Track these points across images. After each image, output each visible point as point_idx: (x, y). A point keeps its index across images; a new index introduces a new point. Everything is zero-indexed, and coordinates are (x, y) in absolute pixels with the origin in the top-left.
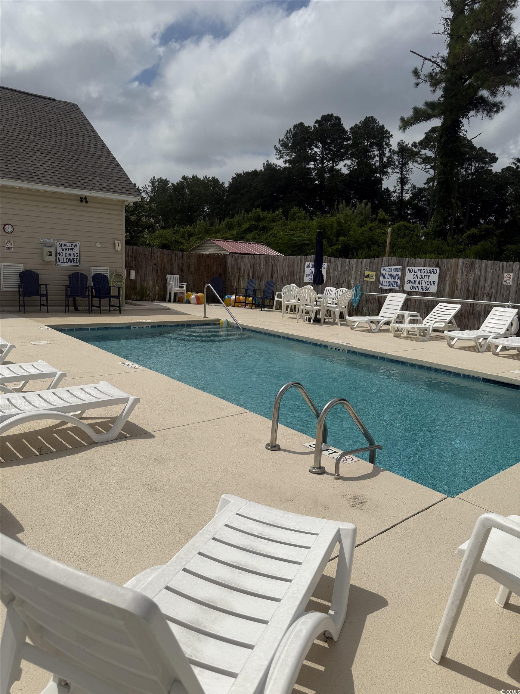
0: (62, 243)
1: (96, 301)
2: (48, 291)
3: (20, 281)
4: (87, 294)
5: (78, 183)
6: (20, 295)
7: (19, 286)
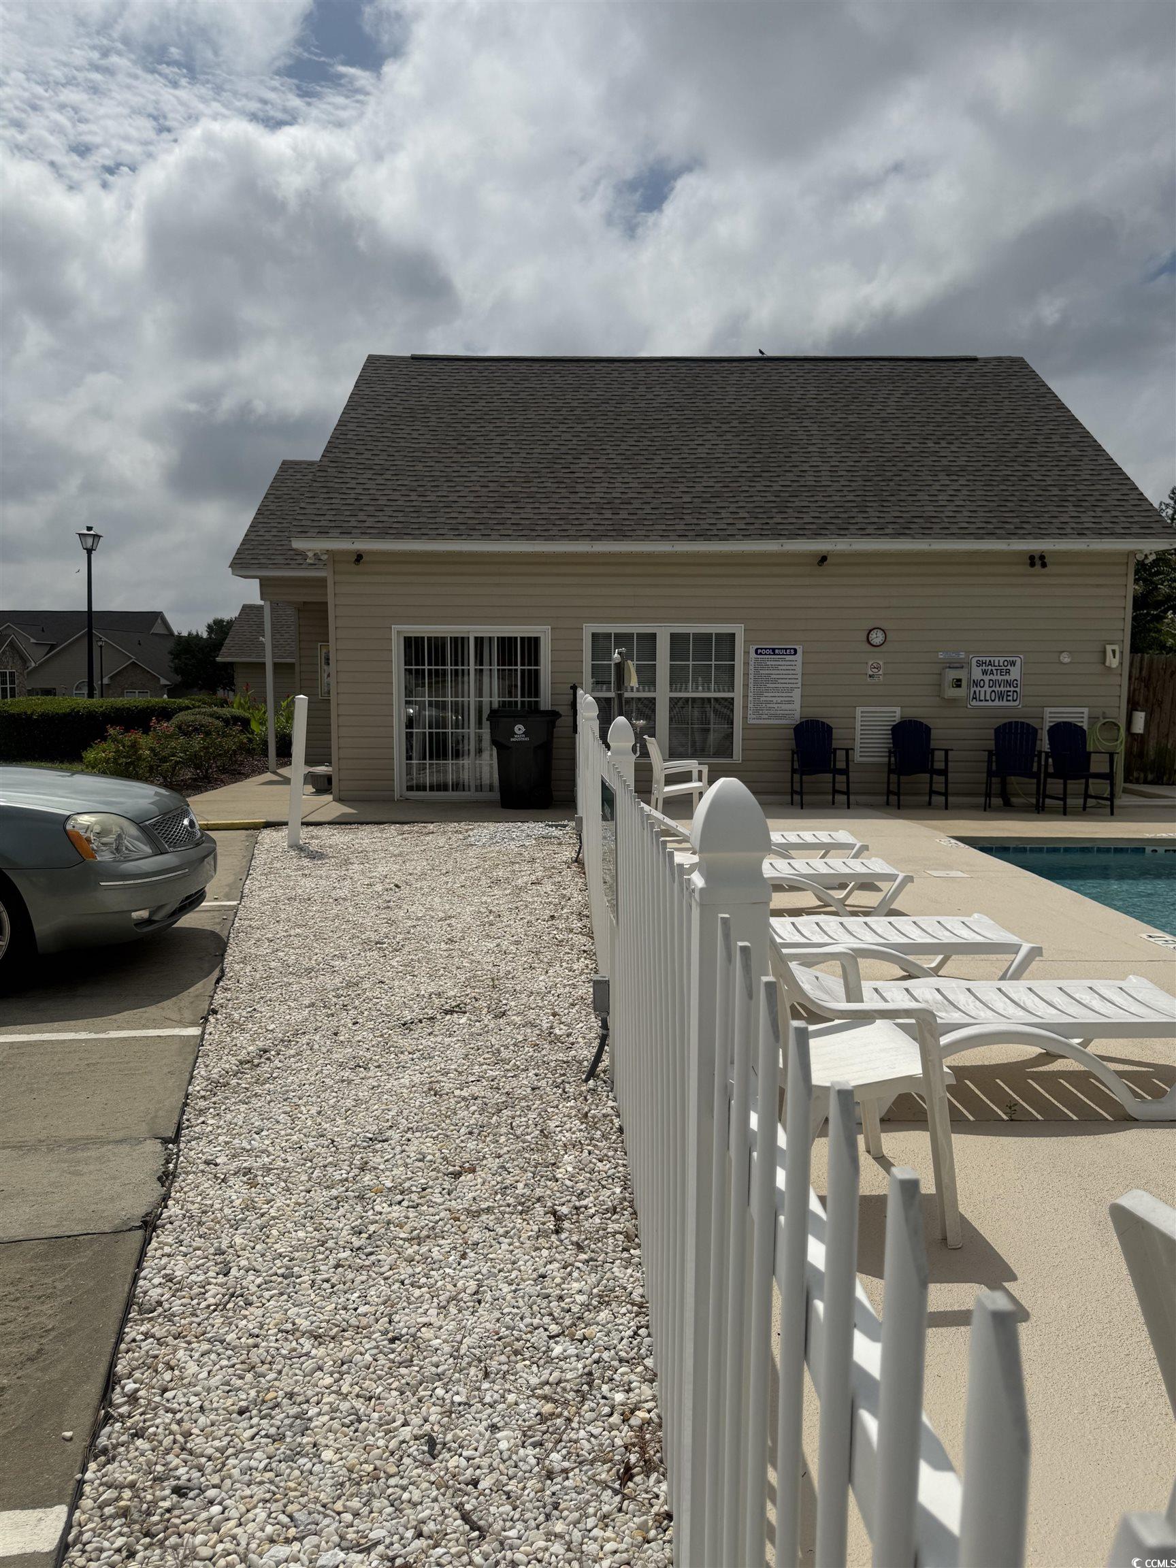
0: (984, 659)
1: (1055, 786)
2: (950, 764)
3: (893, 743)
4: (1035, 769)
5: (1025, 526)
6: (890, 771)
7: (890, 752)
